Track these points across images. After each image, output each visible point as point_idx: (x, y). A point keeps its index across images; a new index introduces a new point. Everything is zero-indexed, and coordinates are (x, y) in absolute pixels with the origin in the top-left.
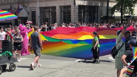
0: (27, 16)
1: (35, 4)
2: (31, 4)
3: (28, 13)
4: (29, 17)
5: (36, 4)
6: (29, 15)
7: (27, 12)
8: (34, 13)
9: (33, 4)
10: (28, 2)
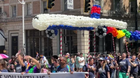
0: (3, 45)
1: (17, 24)
2: (11, 25)
3: (6, 39)
4: (7, 46)
5: (19, 24)
6: (7, 43)
7: (4, 37)
8: (15, 39)
9: (15, 25)
10: (6, 22)
